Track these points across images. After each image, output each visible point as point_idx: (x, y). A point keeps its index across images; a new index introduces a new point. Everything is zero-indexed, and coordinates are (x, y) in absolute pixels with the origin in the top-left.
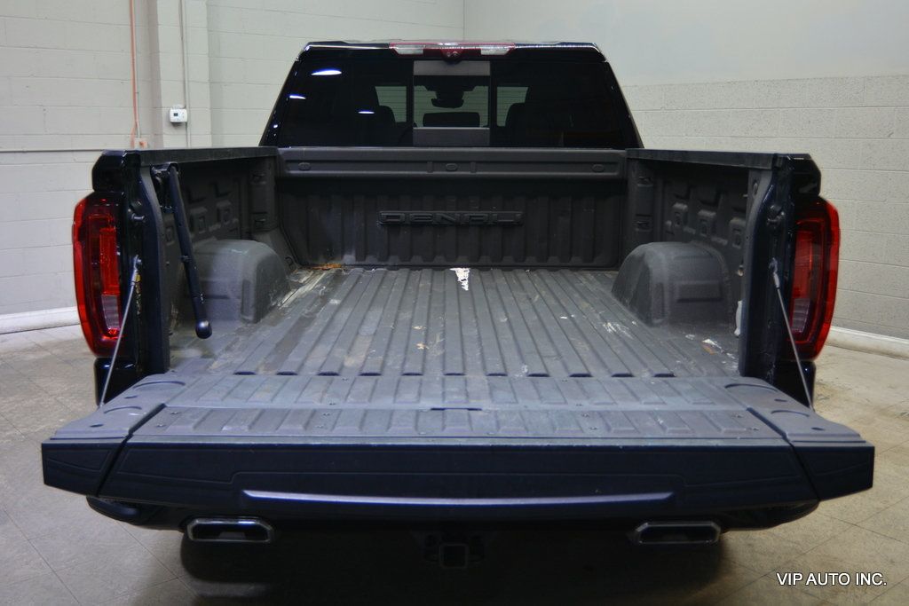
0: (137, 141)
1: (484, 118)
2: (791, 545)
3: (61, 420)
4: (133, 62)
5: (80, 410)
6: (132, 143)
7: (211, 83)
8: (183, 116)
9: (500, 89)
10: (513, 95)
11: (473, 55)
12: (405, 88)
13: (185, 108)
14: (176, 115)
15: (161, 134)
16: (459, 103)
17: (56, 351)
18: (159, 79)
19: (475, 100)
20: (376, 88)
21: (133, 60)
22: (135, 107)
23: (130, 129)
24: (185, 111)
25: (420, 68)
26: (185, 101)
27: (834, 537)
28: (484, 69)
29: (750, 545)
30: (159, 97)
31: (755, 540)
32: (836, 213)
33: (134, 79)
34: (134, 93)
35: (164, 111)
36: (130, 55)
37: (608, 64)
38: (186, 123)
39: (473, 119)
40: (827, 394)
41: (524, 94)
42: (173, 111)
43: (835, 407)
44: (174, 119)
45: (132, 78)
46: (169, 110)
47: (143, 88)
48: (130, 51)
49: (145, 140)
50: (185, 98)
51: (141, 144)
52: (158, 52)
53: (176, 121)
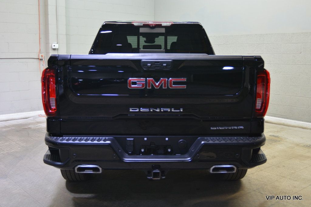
0: (40, 55)
1: (163, 47)
2: (263, 183)
3: (19, 149)
5: (25, 146)
6: (39, 56)
7: (67, 35)
8: (57, 46)
9: (168, 37)
10: (172, 39)
11: (159, 26)
12: (137, 37)
13: (57, 43)
14: (54, 46)
15: (49, 53)
16: (154, 42)
17: (13, 128)
18: (48, 33)
19: (160, 41)
20: (127, 37)
21: (39, 27)
22: (40, 43)
23: (38, 51)
25: (142, 30)
26: (57, 41)
27: (277, 180)
28: (163, 31)
29: (250, 183)
30: (48, 40)
31: (252, 181)
32: (269, 73)
33: (40, 34)
34: (40, 38)
35: (50, 45)
36: (38, 25)
37: (204, 29)
38: (58, 49)
39: (159, 47)
40: (279, 140)
41: (176, 39)
42: (53, 45)
43: (282, 144)
44: (54, 47)
45: (39, 33)
46: (52, 45)
47: (42, 36)
48: (38, 24)
49: (43, 54)
50: (57, 40)
51: (42, 56)
52: (48, 24)
53: (54, 48)
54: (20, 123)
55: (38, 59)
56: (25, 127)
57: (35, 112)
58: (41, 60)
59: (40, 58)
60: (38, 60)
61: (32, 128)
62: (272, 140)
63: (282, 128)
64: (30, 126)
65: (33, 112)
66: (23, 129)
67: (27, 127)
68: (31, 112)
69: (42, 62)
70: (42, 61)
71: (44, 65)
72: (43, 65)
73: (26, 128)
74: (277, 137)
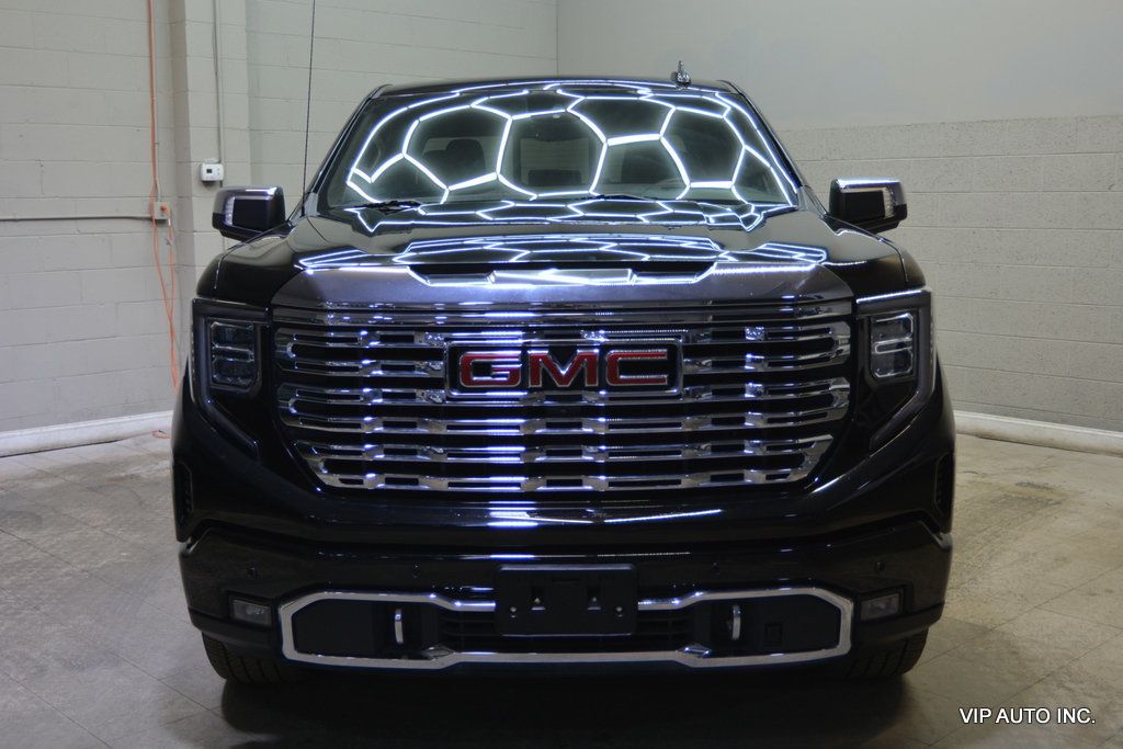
0: (157, 206)
4: (153, 104)
6: (151, 208)
7: (251, 130)
8: (217, 173)
13: (219, 162)
14: (209, 171)
15: (189, 198)
17: (72, 478)
18: (187, 125)
21: (153, 100)
22: (154, 162)
23: (148, 190)
24: (220, 166)
26: (220, 154)
30: (187, 149)
33: (153, 126)
34: (154, 144)
35: (194, 167)
36: (149, 94)
38: (221, 182)
40: (1057, 498)
42: (205, 167)
44: (207, 177)
45: (150, 125)
46: (200, 166)
47: (163, 137)
48: (149, 89)
49: (166, 204)
50: (219, 150)
51: (163, 209)
52: (187, 90)
53: (209, 179)
54: (92, 458)
55: (150, 219)
56: (116, 474)
57: (139, 417)
58: (161, 222)
59: (157, 216)
60: (147, 223)
61: (144, 476)
62: (1030, 498)
63: (1050, 457)
64: (132, 470)
65: (134, 417)
66: (112, 479)
67: (123, 474)
68: (126, 419)
69: (163, 232)
70: (165, 229)
71: (172, 242)
72: (168, 243)
73: (122, 479)
74: (1044, 487)
